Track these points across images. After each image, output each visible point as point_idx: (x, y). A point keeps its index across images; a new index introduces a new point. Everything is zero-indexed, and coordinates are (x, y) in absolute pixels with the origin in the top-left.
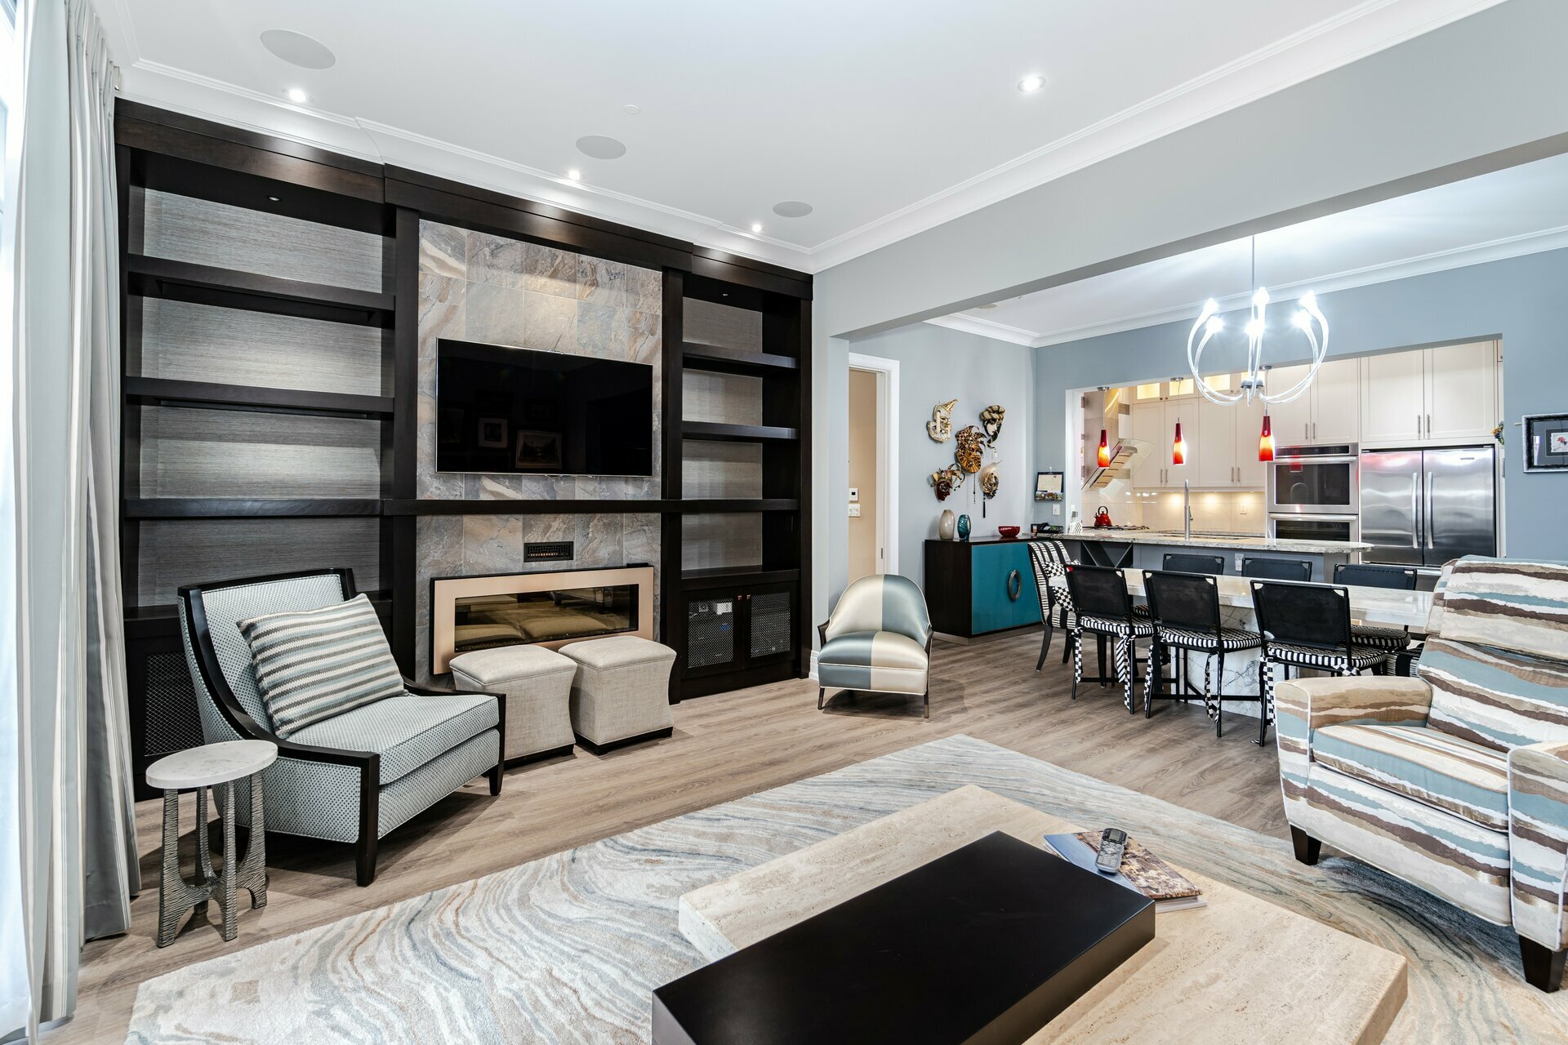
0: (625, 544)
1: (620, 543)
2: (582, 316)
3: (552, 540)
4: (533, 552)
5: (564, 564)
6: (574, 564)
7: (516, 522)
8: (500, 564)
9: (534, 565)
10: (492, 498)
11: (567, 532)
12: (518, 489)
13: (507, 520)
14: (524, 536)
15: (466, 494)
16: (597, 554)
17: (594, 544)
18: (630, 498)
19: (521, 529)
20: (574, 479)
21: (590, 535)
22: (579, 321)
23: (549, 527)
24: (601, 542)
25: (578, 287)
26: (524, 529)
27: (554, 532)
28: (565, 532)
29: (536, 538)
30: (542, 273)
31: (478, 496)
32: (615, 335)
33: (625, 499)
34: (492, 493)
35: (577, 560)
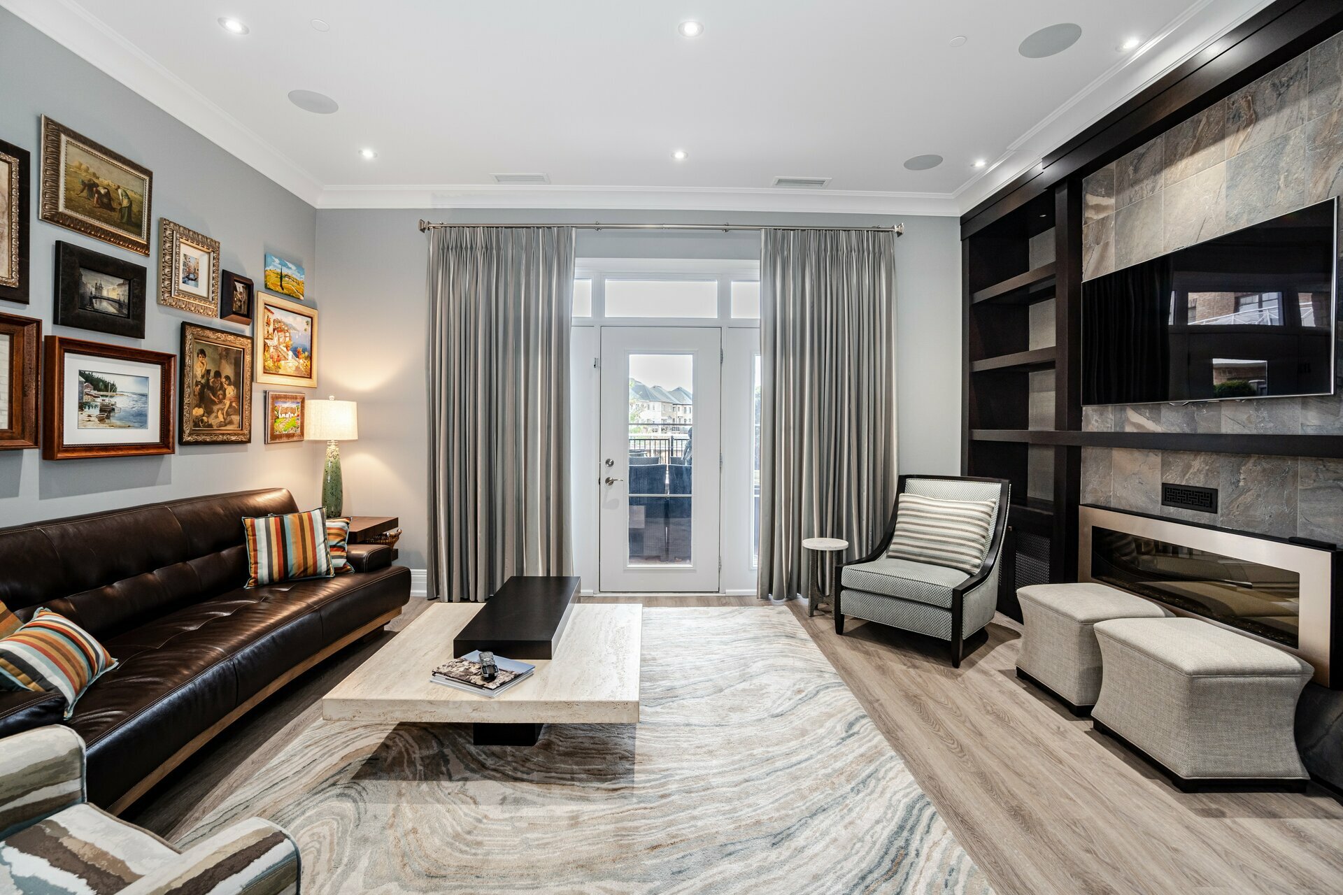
0: (1301, 506)
1: (1290, 501)
2: (1232, 179)
3: (1192, 483)
4: (1173, 495)
5: (1205, 517)
6: (1218, 519)
7: (1155, 459)
8: (1140, 502)
9: (1172, 511)
10: (1135, 431)
11: (1210, 475)
12: (1157, 420)
13: (1147, 456)
14: (1162, 475)
15: (1115, 426)
16: (1251, 513)
17: (1248, 498)
18: (1310, 431)
19: (1159, 466)
20: (1219, 404)
21: (1241, 484)
22: (1228, 188)
23: (1189, 467)
24: (1259, 496)
25: (1228, 142)
26: (1163, 465)
27: (1195, 474)
28: (1207, 474)
29: (1174, 478)
30: (1182, 157)
31: (1124, 427)
32: (1286, 177)
33: (1300, 432)
34: (1134, 424)
35: (1222, 516)
